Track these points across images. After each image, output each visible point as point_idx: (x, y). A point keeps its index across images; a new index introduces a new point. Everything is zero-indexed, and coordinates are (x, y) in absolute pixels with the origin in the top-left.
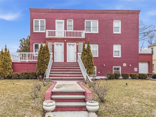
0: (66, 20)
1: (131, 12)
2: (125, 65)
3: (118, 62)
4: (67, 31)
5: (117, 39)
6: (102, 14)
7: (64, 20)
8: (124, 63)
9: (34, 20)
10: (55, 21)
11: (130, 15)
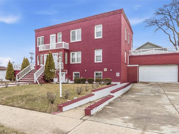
0: (56, 34)
1: (112, 13)
2: (105, 70)
3: (100, 67)
4: (57, 43)
5: (98, 44)
6: (84, 22)
7: (55, 34)
8: (105, 68)
9: (38, 38)
10: (50, 36)
11: (112, 16)
